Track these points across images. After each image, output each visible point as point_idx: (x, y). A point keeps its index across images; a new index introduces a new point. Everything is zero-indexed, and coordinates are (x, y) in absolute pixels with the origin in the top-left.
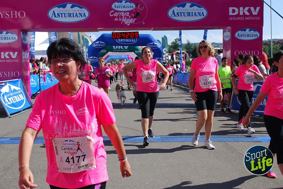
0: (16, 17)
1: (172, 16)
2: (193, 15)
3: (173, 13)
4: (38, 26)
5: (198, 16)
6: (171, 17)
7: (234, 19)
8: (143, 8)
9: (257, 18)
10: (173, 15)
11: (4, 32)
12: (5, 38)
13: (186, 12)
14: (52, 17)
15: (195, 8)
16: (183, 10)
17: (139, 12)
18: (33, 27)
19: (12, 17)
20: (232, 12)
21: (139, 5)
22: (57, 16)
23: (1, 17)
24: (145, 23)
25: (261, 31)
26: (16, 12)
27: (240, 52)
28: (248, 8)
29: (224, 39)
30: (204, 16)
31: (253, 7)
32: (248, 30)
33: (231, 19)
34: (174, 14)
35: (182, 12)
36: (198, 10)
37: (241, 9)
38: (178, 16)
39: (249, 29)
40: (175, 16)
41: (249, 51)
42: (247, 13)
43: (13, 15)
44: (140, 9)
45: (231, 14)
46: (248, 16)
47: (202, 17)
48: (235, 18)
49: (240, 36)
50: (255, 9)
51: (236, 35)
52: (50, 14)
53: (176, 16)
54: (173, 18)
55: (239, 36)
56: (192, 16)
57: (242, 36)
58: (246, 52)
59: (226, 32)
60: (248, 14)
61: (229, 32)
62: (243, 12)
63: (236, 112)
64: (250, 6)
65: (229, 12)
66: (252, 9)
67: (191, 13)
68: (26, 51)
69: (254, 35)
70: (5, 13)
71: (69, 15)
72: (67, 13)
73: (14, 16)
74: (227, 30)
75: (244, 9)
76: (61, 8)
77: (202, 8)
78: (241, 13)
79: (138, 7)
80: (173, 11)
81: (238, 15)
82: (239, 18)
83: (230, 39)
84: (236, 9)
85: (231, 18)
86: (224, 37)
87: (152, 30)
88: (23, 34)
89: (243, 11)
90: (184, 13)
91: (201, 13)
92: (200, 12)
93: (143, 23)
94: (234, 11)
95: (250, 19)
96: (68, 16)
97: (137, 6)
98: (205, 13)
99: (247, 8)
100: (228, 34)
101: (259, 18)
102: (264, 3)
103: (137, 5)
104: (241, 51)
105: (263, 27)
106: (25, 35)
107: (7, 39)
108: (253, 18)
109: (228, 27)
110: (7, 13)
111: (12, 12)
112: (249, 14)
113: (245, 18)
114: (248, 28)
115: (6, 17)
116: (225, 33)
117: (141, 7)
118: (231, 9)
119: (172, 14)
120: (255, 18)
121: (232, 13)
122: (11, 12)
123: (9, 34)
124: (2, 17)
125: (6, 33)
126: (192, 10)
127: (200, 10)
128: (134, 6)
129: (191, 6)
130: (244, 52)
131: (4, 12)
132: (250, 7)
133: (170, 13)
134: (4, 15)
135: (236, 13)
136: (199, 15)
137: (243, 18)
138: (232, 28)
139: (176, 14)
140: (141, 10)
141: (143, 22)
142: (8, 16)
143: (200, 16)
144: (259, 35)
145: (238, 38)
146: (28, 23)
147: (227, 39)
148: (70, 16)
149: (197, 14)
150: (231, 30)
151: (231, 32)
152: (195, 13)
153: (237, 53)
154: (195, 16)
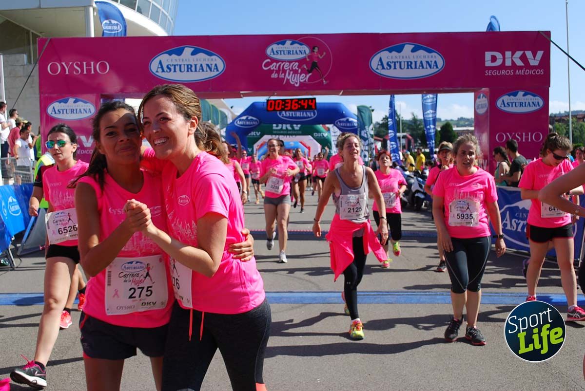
0: (93, 72)
1: (377, 69)
2: (418, 67)
3: (380, 63)
4: (131, 89)
5: (426, 68)
6: (377, 71)
7: (494, 73)
8: (324, 53)
9: (538, 72)
10: (380, 67)
11: (71, 100)
12: (72, 111)
13: (404, 62)
14: (157, 72)
15: (421, 53)
16: (398, 57)
17: (316, 61)
18: (122, 91)
19: (85, 72)
20: (490, 62)
21: (316, 48)
22: (165, 71)
23: (65, 72)
24: (328, 82)
25: (545, 96)
26: (92, 63)
28: (522, 52)
29: (477, 110)
30: (437, 67)
31: (530, 52)
32: (521, 93)
33: (488, 73)
34: (382, 65)
35: (397, 62)
36: (427, 57)
37: (508, 54)
38: (388, 68)
39: (524, 93)
40: (383, 68)
42: (519, 63)
43: (86, 69)
44: (319, 55)
46: (520, 68)
47: (434, 70)
48: (497, 72)
49: (506, 105)
50: (534, 55)
51: (499, 103)
52: (154, 66)
53: (386, 68)
54: (380, 72)
55: (504, 106)
56: (416, 68)
57: (511, 105)
58: (518, 135)
59: (479, 98)
60: (521, 64)
61: (485, 97)
62: (512, 60)
64: (524, 49)
66: (529, 54)
67: (414, 63)
69: (533, 103)
70: (72, 65)
71: (188, 68)
72: (184, 65)
73: (89, 70)
74: (482, 95)
75: (513, 55)
76: (174, 56)
77: (434, 54)
78: (508, 63)
79: (314, 52)
80: (381, 60)
81: (503, 66)
82: (503, 72)
83: (487, 112)
84: (498, 55)
85: (488, 72)
86: (476, 107)
87: (341, 93)
89: (510, 59)
90: (400, 63)
91: (433, 63)
92: (431, 61)
93: (324, 81)
94: (494, 59)
95: (525, 73)
96: (186, 70)
97: (312, 50)
98: (440, 63)
99: (519, 54)
100: (484, 101)
101: (541, 72)
102: (551, 43)
103: (314, 48)
104: (508, 134)
105: (550, 88)
107: (75, 112)
108: (531, 72)
109: (483, 89)
110: (77, 65)
111: (85, 63)
112: (523, 65)
113: (514, 72)
114: (522, 89)
115: (75, 73)
116: (478, 100)
117: (320, 52)
118: (488, 55)
119: (378, 65)
120: (534, 72)
121: (492, 62)
122: (83, 64)
123: (80, 104)
124: (67, 73)
125: (75, 102)
126: (415, 57)
127: (430, 57)
128: (308, 51)
129: (413, 51)
130: (515, 135)
131: (71, 63)
132: (526, 52)
133: (374, 63)
134: (72, 68)
135: (499, 62)
136: (428, 67)
137: (511, 72)
138: (490, 90)
139: (385, 66)
140: (321, 58)
141: (322, 81)
142: (77, 71)
143: (431, 68)
144: (541, 103)
145: (503, 108)
146: (114, 84)
147: (482, 111)
148: (189, 70)
149: (424, 64)
150: (489, 94)
151: (489, 98)
152: (421, 62)
153: (501, 137)
154: (421, 67)
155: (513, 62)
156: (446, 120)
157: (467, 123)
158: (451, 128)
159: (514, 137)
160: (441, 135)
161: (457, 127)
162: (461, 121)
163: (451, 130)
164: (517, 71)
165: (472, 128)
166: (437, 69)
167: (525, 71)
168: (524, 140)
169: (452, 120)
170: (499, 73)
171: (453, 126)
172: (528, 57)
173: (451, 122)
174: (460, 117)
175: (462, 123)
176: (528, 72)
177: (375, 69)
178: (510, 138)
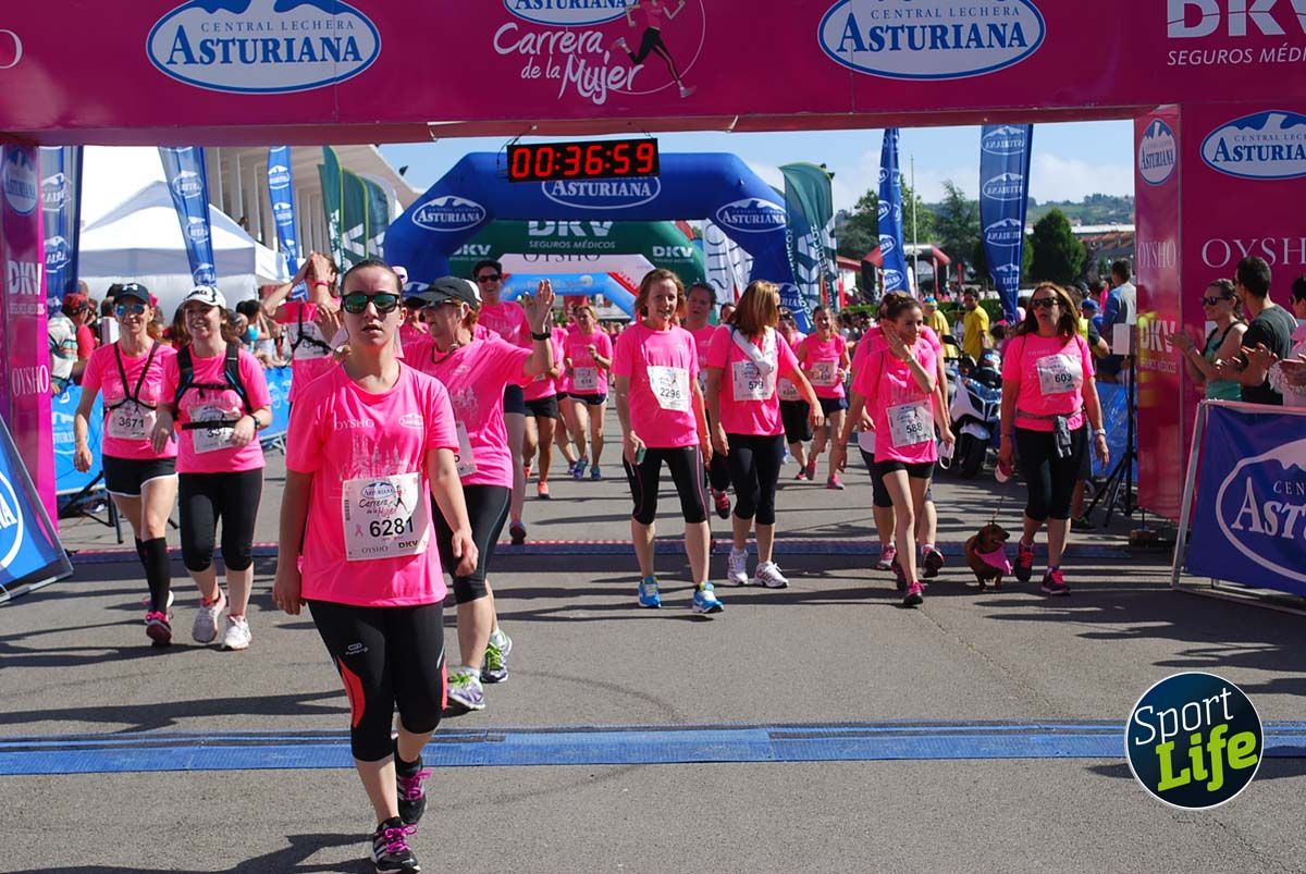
1: (841, 49)
2: (964, 43)
3: (849, 33)
4: (92, 115)
5: (990, 46)
6: (840, 55)
7: (1195, 60)
8: (682, 4)
10: (850, 44)
13: (923, 27)
14: (171, 62)
16: (905, 14)
17: (657, 28)
18: (64, 121)
20: (1182, 24)
22: (197, 59)
24: (693, 89)
27: (1234, 248)
29: (1144, 172)
30: (1022, 44)
32: (1275, 119)
33: (1177, 59)
34: (856, 36)
35: (902, 28)
36: (990, 11)
38: (875, 46)
39: (1284, 117)
40: (860, 47)
41: (1286, 241)
42: (1270, 27)
44: (665, 9)
45: (1177, 30)
46: (1274, 41)
47: (1014, 52)
48: (1202, 56)
49: (1231, 154)
51: (1210, 150)
52: (162, 45)
53: (867, 47)
54: (849, 61)
55: (1227, 158)
56: (958, 45)
57: (1245, 156)
58: (1268, 244)
59: (1150, 133)
61: (1168, 133)
62: (1249, 19)
63: (1213, 587)
65: (1163, 23)
67: (951, 31)
68: (30, 254)
71: (266, 50)
72: (255, 41)
74: (1157, 125)
75: (1250, 3)
76: (222, 14)
77: (1012, 2)
80: (852, 22)
81: (1220, 38)
82: (1222, 56)
83: (1173, 174)
84: (1208, 4)
85: (1176, 56)
86: (1141, 164)
87: (734, 124)
88: (14, 159)
89: (1244, 15)
90: (911, 30)
91: (1009, 30)
92: (1004, 25)
93: (682, 88)
94: (1193, 15)
95: (1287, 57)
96: (260, 56)
98: (1032, 29)
100: (1165, 143)
104: (1238, 242)
106: (23, 163)
109: (1162, 107)
112: (1283, 33)
113: (1256, 54)
114: (1279, 107)
116: (1146, 141)
118: (1176, 4)
119: (845, 37)
121: (1186, 26)
126: (956, 12)
127: (1001, 11)
130: (1258, 245)
133: (833, 32)
135: (1208, 27)
136: (995, 41)
137: (1245, 56)
138: (1182, 110)
139: (866, 40)
140: (671, 17)
141: (679, 87)
143: (1003, 45)
145: (1222, 165)
146: (37, 100)
147: (1158, 174)
148: (270, 55)
149: (984, 33)
150: (1179, 120)
151: (1179, 135)
152: (974, 28)
153: (1215, 254)
154: (973, 44)
155: (1251, 24)
156: (1050, 203)
157: (1111, 213)
158: (1067, 225)
159: (1257, 250)
160: (1036, 248)
161: (1085, 223)
162: (1097, 206)
163: (1065, 233)
164: (1264, 50)
165: (1131, 228)
166: (1024, 50)
167: (1287, 52)
168: (1286, 262)
169: (1067, 203)
170: (1209, 59)
171: (1071, 221)
172: (1296, 11)
173: (1063, 210)
174: (1091, 195)
175: (1098, 211)
176: (1295, 53)
177: (834, 51)
178: (1245, 255)
